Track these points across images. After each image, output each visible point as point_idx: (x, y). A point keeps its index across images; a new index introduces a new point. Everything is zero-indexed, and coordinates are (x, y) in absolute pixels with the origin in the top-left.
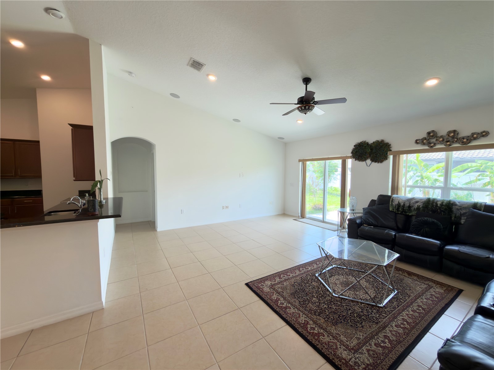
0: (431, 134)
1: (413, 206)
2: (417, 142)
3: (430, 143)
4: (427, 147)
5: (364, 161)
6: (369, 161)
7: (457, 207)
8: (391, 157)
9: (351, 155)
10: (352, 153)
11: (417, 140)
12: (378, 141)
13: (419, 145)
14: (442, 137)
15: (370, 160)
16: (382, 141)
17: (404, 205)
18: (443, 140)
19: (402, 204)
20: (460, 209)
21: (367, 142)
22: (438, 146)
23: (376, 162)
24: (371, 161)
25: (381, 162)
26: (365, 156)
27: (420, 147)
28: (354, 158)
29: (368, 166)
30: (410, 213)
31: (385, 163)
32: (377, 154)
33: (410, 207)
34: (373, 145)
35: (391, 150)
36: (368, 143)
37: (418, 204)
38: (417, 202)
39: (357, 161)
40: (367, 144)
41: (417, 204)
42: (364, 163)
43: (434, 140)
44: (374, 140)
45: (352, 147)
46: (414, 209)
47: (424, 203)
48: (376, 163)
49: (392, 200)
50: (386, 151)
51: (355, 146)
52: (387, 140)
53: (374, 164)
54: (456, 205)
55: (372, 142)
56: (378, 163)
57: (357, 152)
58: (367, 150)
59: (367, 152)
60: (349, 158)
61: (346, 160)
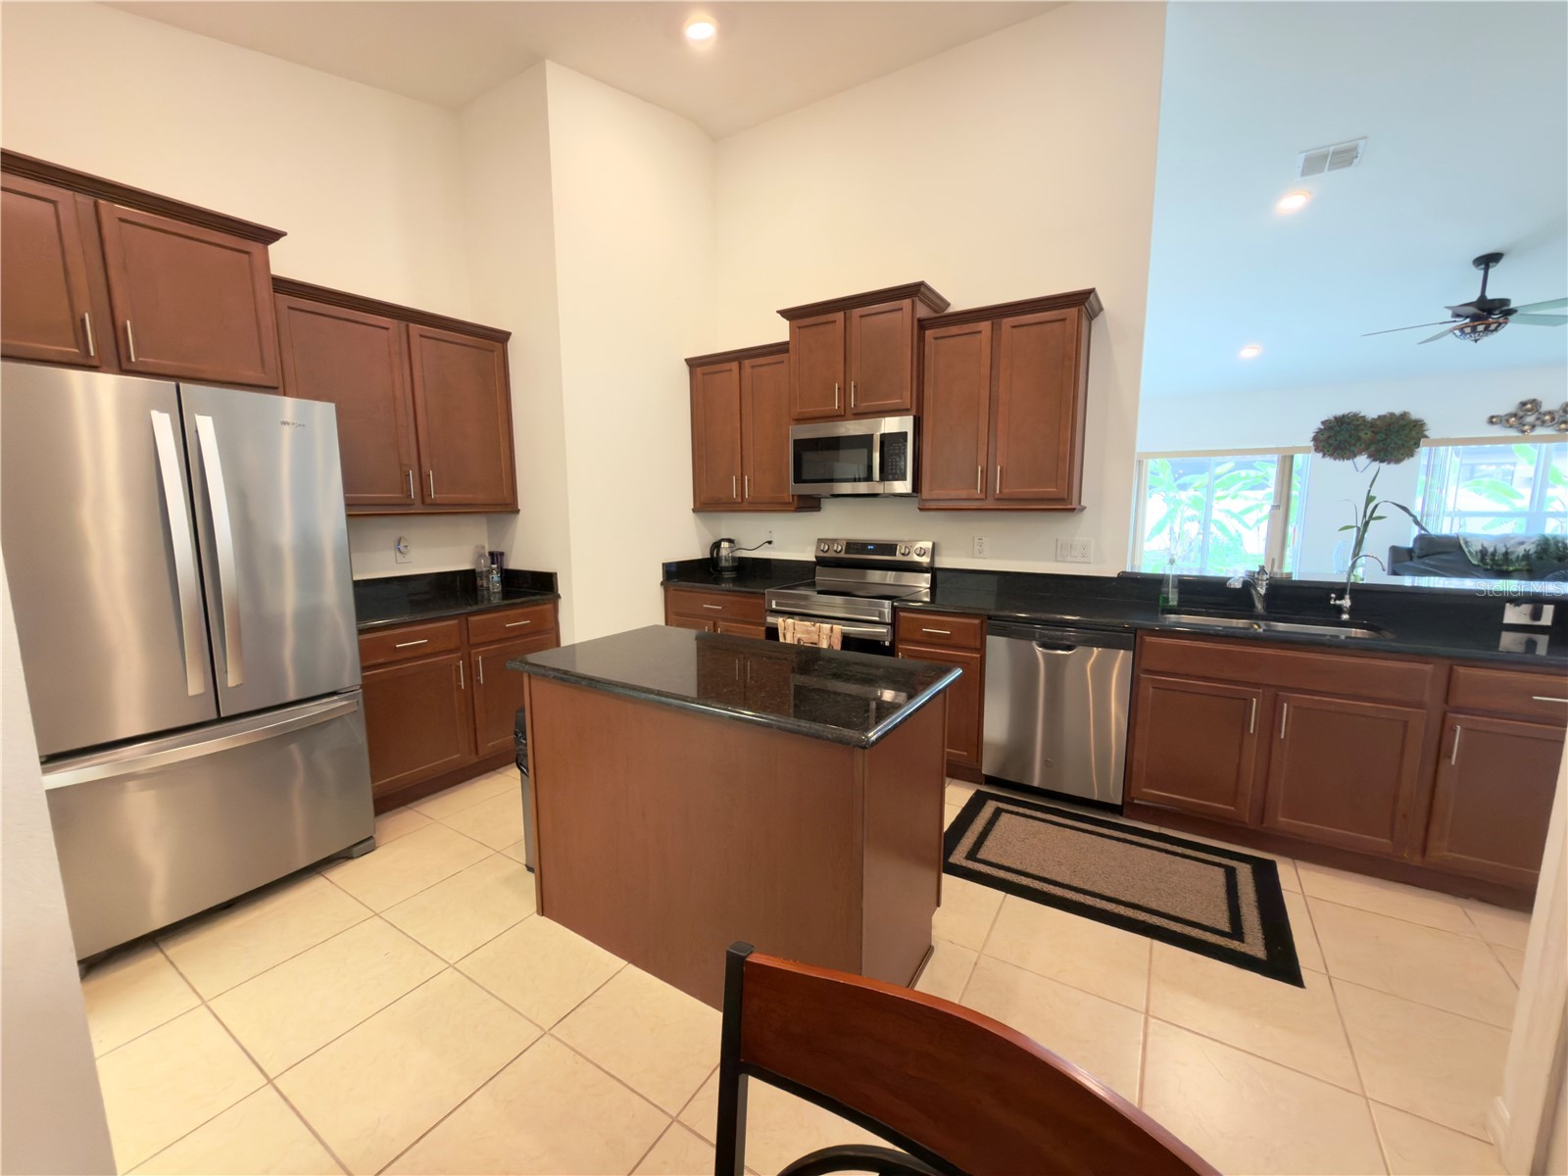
0: (1529, 406)
1: (1513, 552)
2: (1491, 421)
3: (1524, 425)
4: (1513, 433)
5: (1348, 459)
6: (1362, 459)
8: (1423, 450)
9: (1311, 444)
10: (1315, 439)
11: (1492, 417)
12: (1392, 415)
13: (1495, 427)
14: (1550, 413)
15: (1366, 456)
16: (1404, 415)
17: (1495, 550)
18: (1553, 419)
19: (1491, 550)
21: (1362, 415)
22: (1540, 431)
23: (1382, 461)
24: (1368, 459)
25: (1399, 461)
26: (1352, 448)
27: (1498, 431)
28: (1320, 452)
29: (1360, 469)
30: (1508, 565)
31: (1406, 462)
32: (1390, 444)
33: (1506, 554)
34: (1378, 423)
35: (1426, 437)
36: (1364, 417)
37: (1527, 547)
38: (1522, 543)
39: (1329, 459)
40: (1364, 421)
41: (1524, 547)
42: (1347, 464)
43: (1531, 419)
44: (1383, 412)
45: (1317, 425)
46: (1518, 557)
47: (1538, 545)
48: (1384, 464)
49: (1466, 543)
50: (1413, 438)
51: (1323, 423)
52: (1416, 414)
53: (1376, 464)
55: (1376, 417)
56: (1389, 463)
57: (1329, 437)
58: (1362, 434)
59: (1359, 439)
60: (1303, 450)
61: (1292, 457)
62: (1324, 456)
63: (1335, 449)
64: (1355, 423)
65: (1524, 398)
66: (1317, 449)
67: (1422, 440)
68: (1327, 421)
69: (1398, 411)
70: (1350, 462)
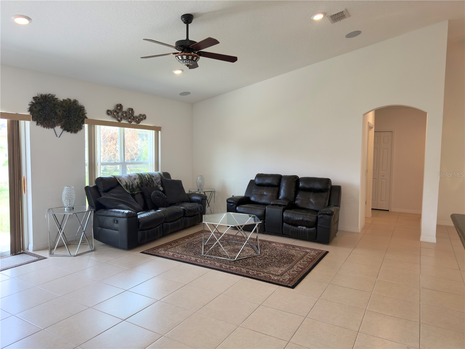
0: (119, 107)
1: (134, 184)
2: (109, 112)
3: (119, 117)
4: (115, 121)
5: (51, 128)
6: (58, 129)
7: (154, 178)
8: (86, 126)
9: (28, 114)
10: (31, 110)
12: (70, 100)
13: (109, 117)
14: (126, 113)
15: (59, 127)
16: (75, 102)
18: (126, 116)
20: (156, 179)
21: (56, 97)
22: (124, 121)
23: (68, 131)
24: (61, 129)
25: (76, 132)
26: (53, 120)
27: (110, 119)
28: (35, 121)
29: (58, 136)
31: (79, 133)
32: (71, 120)
33: (132, 185)
35: (87, 118)
39: (40, 126)
40: (57, 101)
41: (136, 181)
42: (51, 130)
43: (120, 114)
44: (65, 98)
45: (30, 100)
46: (136, 186)
48: (69, 133)
50: (81, 118)
51: (34, 98)
52: (81, 102)
53: (65, 133)
54: (153, 177)
55: (62, 100)
56: (71, 133)
57: (40, 110)
58: (57, 111)
59: (56, 113)
60: (25, 118)
61: (18, 121)
62: (37, 124)
63: (45, 119)
64: (53, 102)
65: (119, 103)
66: (34, 119)
67: (85, 119)
68: (37, 97)
69: (72, 99)
70: (52, 130)
